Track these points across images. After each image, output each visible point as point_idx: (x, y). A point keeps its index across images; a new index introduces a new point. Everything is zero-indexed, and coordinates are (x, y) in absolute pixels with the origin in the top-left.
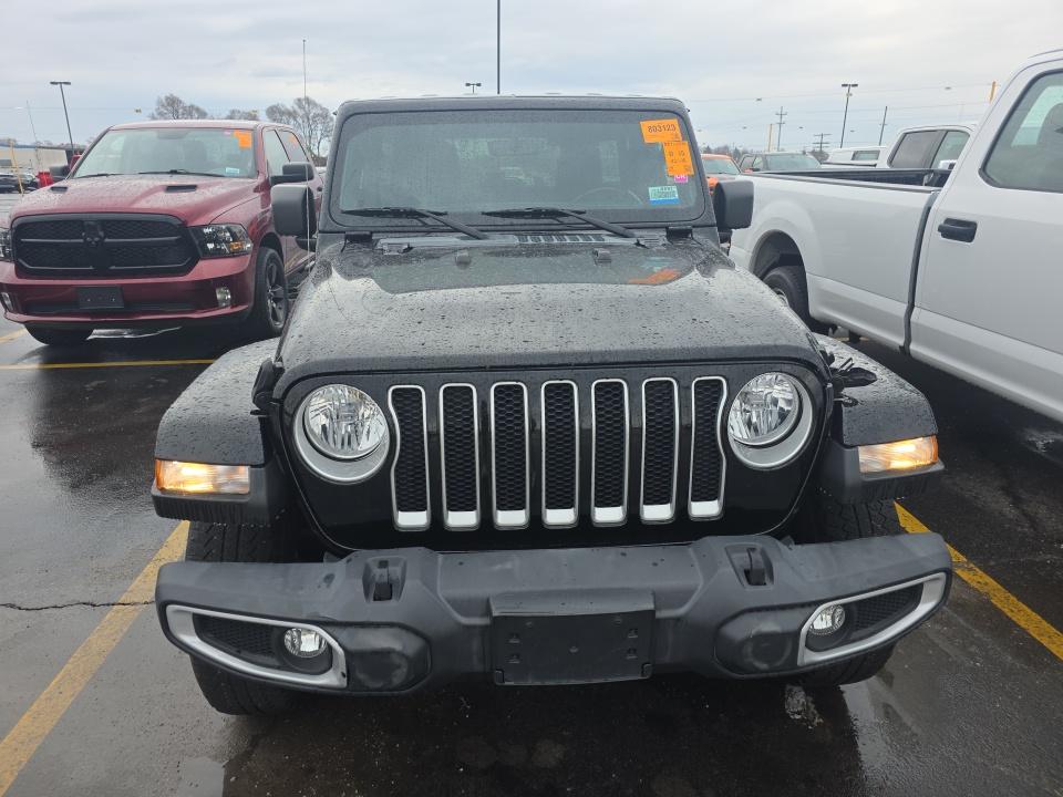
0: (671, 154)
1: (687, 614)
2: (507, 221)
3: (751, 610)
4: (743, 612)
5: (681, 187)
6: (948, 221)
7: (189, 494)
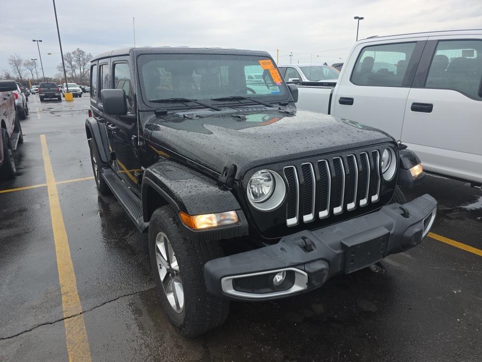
0: (273, 74)
3: (412, 225)
4: (408, 228)
6: (341, 98)
7: (204, 229)
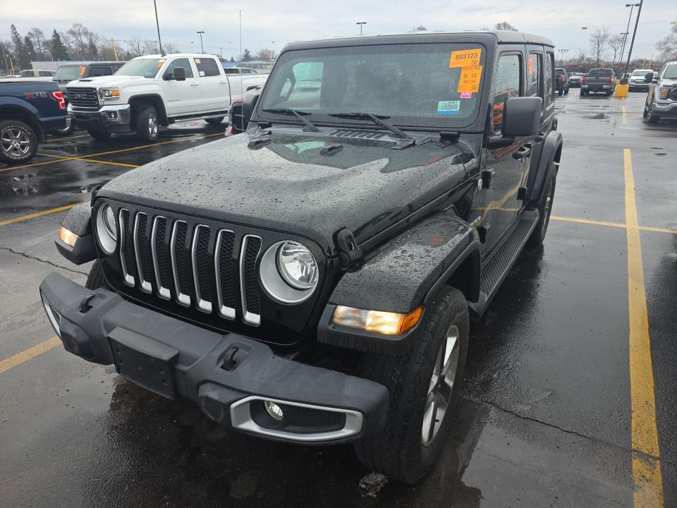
0: (466, 76)
1: (188, 371)
2: (342, 120)
4: (208, 381)
5: (464, 103)
